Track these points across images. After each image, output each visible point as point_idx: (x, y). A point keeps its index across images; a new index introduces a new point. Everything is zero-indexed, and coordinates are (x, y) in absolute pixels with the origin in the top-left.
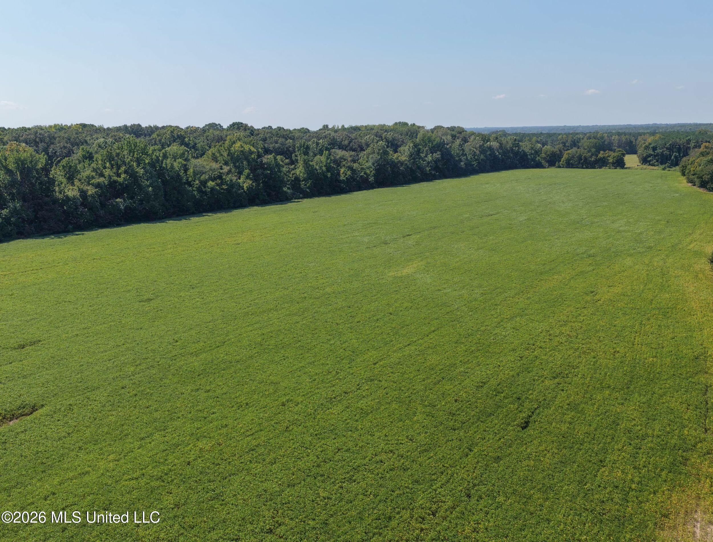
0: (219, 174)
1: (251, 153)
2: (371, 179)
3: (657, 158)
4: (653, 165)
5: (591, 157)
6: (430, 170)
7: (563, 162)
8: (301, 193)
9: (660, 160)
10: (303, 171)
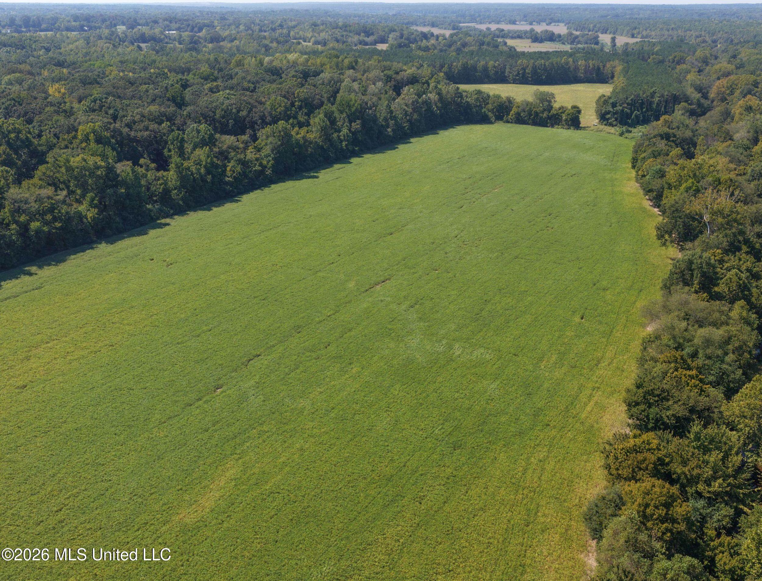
0: (49, 206)
1: (98, 168)
2: (269, 172)
3: (616, 116)
4: (611, 125)
5: (543, 112)
6: (346, 145)
7: (512, 116)
8: (172, 208)
9: (619, 119)
10: (175, 177)
